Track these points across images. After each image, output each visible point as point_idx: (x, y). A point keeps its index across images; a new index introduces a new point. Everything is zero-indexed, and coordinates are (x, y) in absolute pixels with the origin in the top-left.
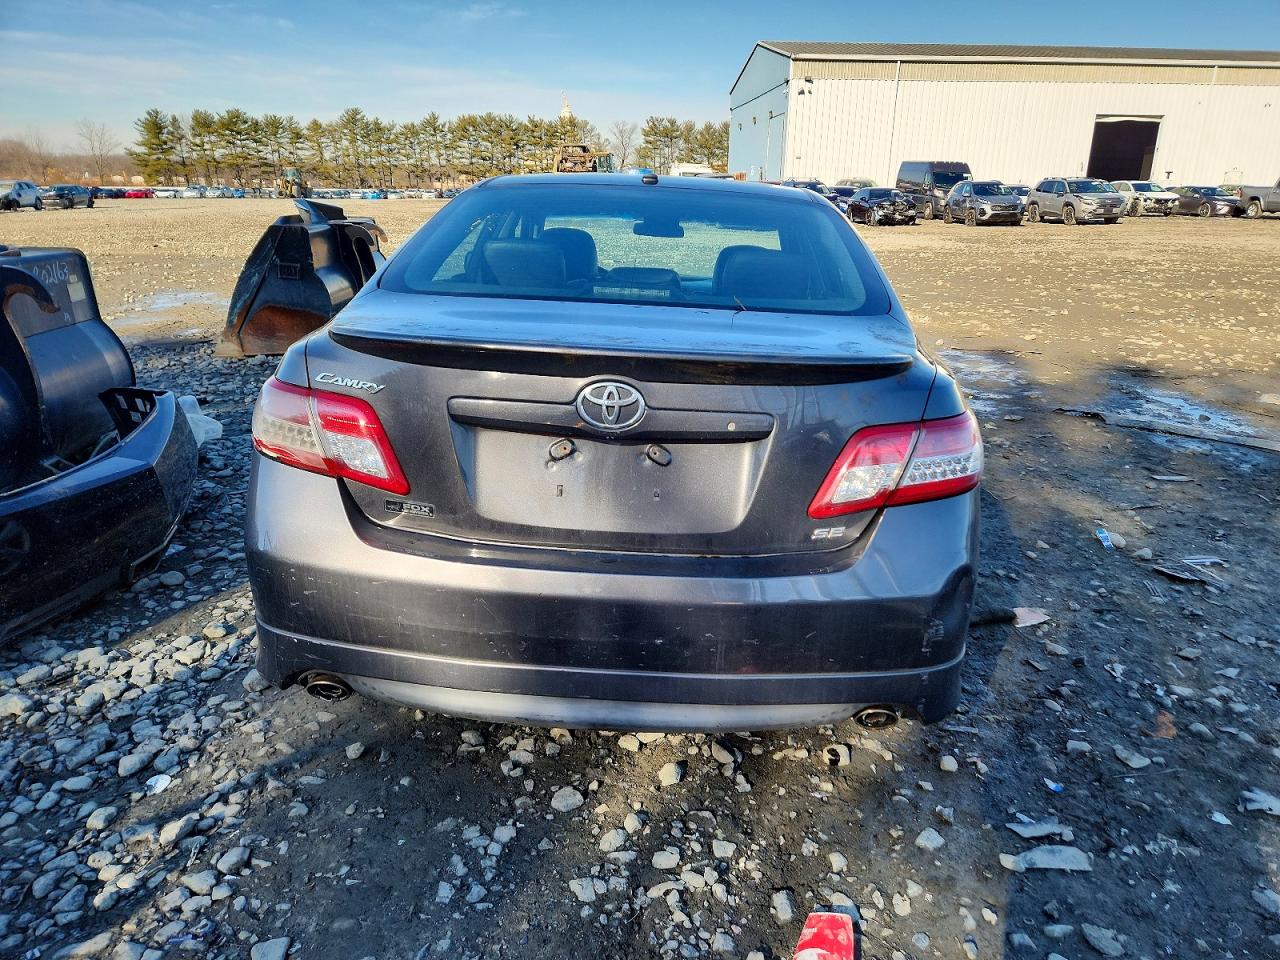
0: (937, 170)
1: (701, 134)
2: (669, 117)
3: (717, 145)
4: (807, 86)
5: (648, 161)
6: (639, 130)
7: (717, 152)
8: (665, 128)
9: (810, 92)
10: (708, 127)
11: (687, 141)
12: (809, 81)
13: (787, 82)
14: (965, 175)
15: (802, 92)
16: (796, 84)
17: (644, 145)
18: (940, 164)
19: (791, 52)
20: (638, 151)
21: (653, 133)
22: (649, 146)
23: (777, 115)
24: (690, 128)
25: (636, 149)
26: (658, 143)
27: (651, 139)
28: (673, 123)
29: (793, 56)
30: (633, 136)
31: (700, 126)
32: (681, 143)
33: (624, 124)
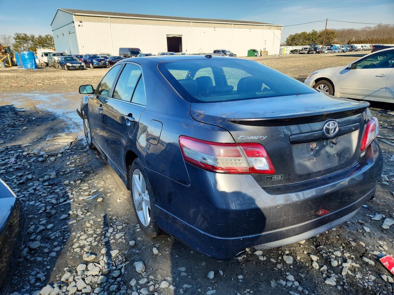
0: (131, 50)
1: (38, 39)
2: (24, 33)
3: (45, 42)
4: (81, 24)
5: (19, 48)
6: (12, 38)
7: (46, 45)
8: (23, 37)
9: (82, 26)
10: (40, 37)
11: (33, 41)
12: (81, 22)
13: (73, 22)
14: (139, 52)
15: (79, 26)
16: (77, 23)
17: (15, 43)
18: (132, 49)
19: (73, 12)
20: (14, 45)
21: (18, 38)
22: (18, 43)
23: (72, 33)
24: (33, 37)
25: (12, 44)
26: (21, 42)
27: (18, 40)
28: (26, 35)
29: (73, 14)
30: (10, 40)
31: (37, 36)
32: (30, 42)
33: (5, 35)
